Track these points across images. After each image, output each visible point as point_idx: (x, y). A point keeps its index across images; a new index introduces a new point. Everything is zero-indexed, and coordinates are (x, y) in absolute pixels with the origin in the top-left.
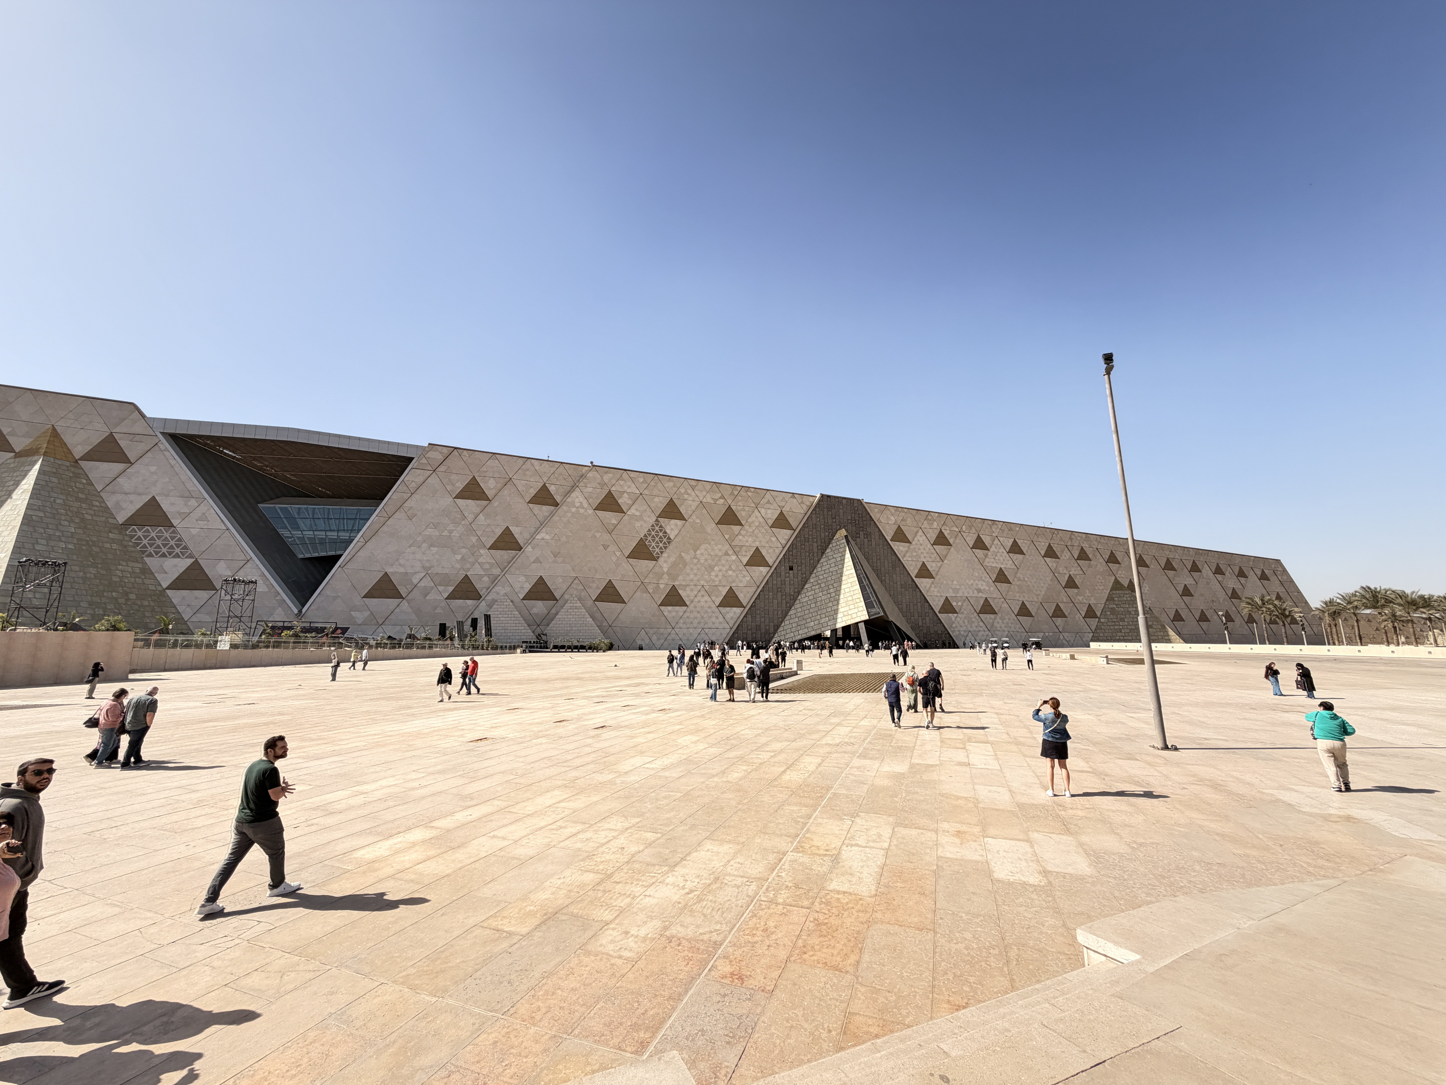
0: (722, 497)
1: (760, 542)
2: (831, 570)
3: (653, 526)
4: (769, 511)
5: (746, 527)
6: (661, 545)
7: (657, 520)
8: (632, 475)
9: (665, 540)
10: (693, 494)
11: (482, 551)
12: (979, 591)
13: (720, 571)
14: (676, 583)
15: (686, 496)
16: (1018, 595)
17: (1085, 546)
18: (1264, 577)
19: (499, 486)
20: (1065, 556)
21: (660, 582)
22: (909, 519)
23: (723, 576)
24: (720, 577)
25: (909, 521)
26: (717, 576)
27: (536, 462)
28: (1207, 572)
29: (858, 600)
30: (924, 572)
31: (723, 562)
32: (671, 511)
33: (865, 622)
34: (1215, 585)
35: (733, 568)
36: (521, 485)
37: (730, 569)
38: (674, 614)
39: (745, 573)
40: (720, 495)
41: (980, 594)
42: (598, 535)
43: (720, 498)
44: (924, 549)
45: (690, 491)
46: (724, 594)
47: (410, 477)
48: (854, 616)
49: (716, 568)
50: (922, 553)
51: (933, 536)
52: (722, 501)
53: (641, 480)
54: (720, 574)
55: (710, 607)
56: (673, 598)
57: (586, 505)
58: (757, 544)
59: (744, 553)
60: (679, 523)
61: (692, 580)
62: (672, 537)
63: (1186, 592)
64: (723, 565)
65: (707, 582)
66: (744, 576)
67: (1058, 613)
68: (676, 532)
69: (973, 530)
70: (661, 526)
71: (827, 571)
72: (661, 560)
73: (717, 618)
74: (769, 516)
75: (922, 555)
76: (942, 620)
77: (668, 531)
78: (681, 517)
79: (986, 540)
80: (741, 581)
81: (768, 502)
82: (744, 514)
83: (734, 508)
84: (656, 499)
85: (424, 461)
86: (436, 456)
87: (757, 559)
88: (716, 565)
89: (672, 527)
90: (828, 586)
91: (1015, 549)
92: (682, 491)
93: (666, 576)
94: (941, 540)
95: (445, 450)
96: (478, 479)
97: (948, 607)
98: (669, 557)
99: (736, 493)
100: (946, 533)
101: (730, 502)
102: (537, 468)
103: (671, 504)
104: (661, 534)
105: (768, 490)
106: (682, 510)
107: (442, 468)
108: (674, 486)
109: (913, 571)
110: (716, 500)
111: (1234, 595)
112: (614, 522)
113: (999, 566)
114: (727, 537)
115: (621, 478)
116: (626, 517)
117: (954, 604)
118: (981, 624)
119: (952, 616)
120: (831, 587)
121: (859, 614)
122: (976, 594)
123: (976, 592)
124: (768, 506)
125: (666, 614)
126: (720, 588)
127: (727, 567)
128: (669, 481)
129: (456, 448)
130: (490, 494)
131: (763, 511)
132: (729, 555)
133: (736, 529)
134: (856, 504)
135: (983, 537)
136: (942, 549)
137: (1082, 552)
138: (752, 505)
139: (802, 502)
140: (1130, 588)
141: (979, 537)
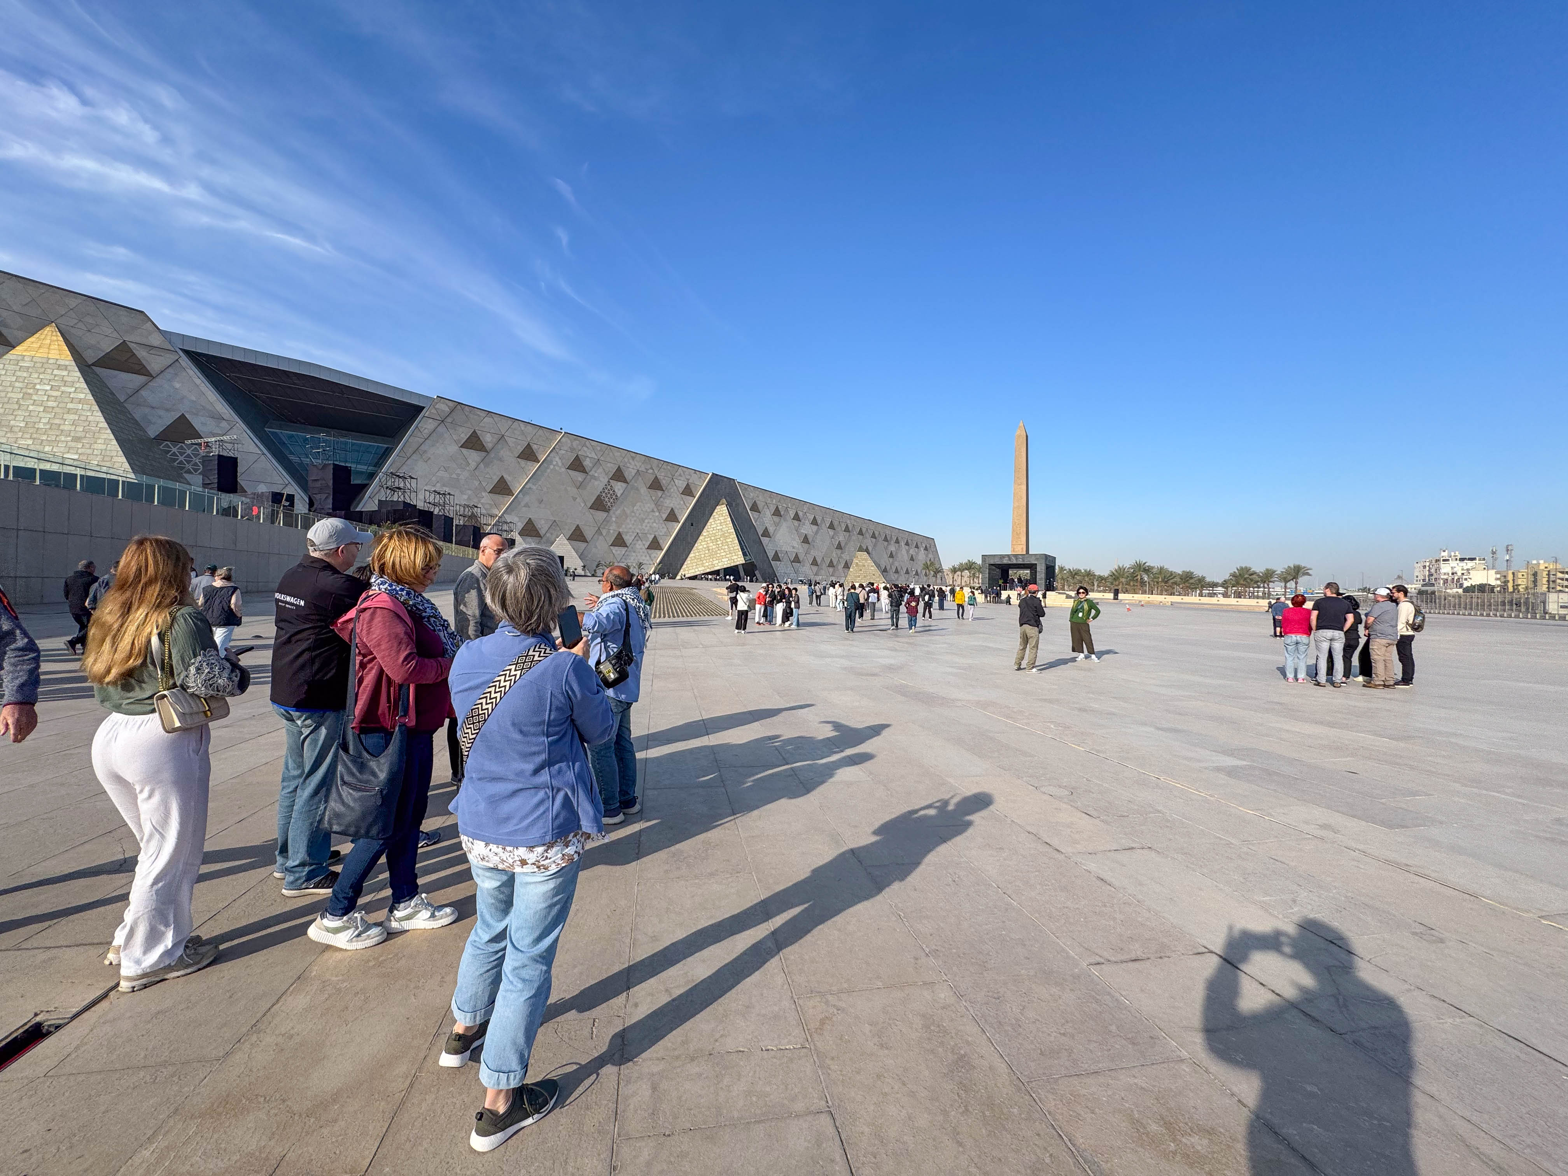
0: (652, 468)
1: (674, 504)
2: (718, 528)
3: (606, 485)
4: (680, 482)
5: (666, 492)
6: (611, 500)
7: (609, 482)
8: (593, 443)
9: (614, 497)
10: (633, 463)
11: (484, 494)
12: (794, 548)
13: (648, 523)
14: (621, 530)
15: (628, 465)
16: (812, 551)
17: (848, 522)
18: (926, 549)
19: (495, 440)
20: (838, 529)
21: (611, 528)
23: (651, 527)
24: (648, 528)
25: (760, 497)
26: (646, 527)
27: (522, 424)
28: (903, 544)
29: (737, 551)
30: (766, 533)
31: (651, 517)
32: (619, 475)
33: (743, 565)
34: (904, 552)
35: (657, 521)
36: (510, 441)
37: (655, 522)
38: (619, 552)
39: (664, 525)
40: (650, 466)
41: (794, 550)
42: (569, 489)
44: (767, 518)
45: (631, 461)
46: (651, 540)
47: (423, 425)
48: (736, 560)
49: (646, 521)
50: (766, 520)
51: (773, 509)
52: (651, 471)
53: (599, 448)
54: (648, 525)
55: (641, 549)
56: (619, 541)
57: (560, 464)
58: (671, 505)
59: (664, 512)
60: (624, 485)
61: (630, 528)
62: (619, 495)
63: (891, 556)
64: (651, 519)
65: (640, 530)
66: (663, 528)
67: (831, 565)
68: (621, 491)
70: (611, 486)
71: (715, 528)
72: (611, 512)
73: (646, 556)
74: (681, 486)
75: (766, 522)
76: (773, 565)
77: (616, 491)
78: (625, 481)
79: (800, 514)
80: (661, 531)
81: (680, 475)
82: (664, 482)
83: (659, 477)
84: (609, 465)
85: (433, 411)
86: (444, 408)
87: (672, 517)
88: (647, 519)
89: (619, 487)
90: (717, 539)
91: (814, 522)
92: (626, 460)
93: (614, 524)
94: (777, 513)
95: (450, 403)
96: (479, 433)
97: (776, 558)
98: (616, 510)
99: (660, 466)
100: (780, 507)
101: (657, 472)
102: (523, 428)
103: (619, 470)
104: (611, 492)
105: (680, 466)
106: (626, 474)
107: (449, 420)
108: (621, 456)
109: (760, 533)
110: (647, 470)
111: (912, 559)
112: (580, 479)
113: (805, 532)
114: (654, 498)
115: (585, 445)
116: (588, 477)
117: (780, 555)
118: (792, 569)
119: (778, 563)
121: (739, 559)
122: (791, 549)
124: (680, 477)
125: (614, 551)
126: (648, 535)
127: (653, 521)
128: (618, 452)
129: (459, 403)
130: (489, 446)
131: (676, 481)
132: (654, 512)
133: (660, 493)
134: (732, 483)
135: (799, 512)
136: (776, 519)
137: (847, 526)
138: (670, 476)
139: (700, 478)
140: (867, 551)
141: (797, 512)
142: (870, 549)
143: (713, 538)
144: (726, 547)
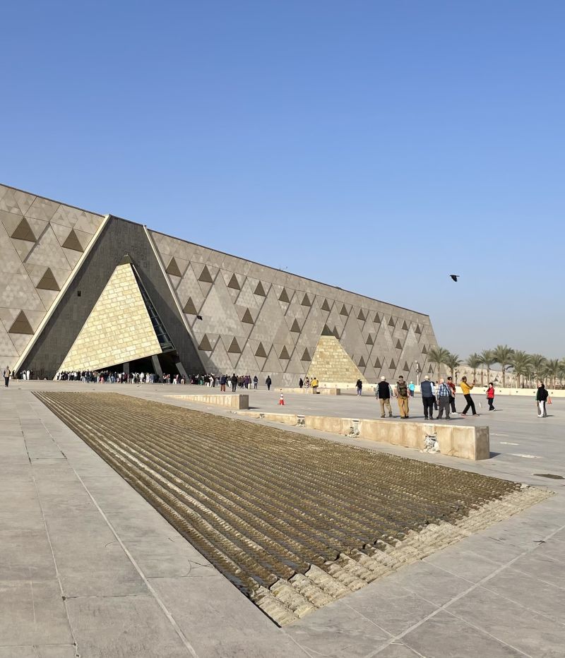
0: (17, 206)
1: (51, 261)
2: (119, 299)
4: (61, 228)
12: (230, 329)
13: (12, 291)
16: (257, 335)
17: (308, 291)
18: (418, 331)
20: (294, 300)
22: (181, 251)
23: (14, 297)
24: (11, 299)
25: (182, 253)
26: (8, 296)
28: (384, 323)
29: (150, 334)
30: (190, 308)
33: (159, 355)
34: (387, 336)
35: (25, 289)
37: (21, 289)
39: (35, 295)
40: (16, 203)
41: (230, 332)
43: (15, 207)
44: (191, 284)
46: (15, 318)
48: (148, 349)
49: (8, 288)
50: (189, 288)
51: (200, 270)
52: (15, 211)
54: (12, 295)
58: (48, 264)
59: (36, 273)
63: (370, 341)
64: (15, 285)
66: (34, 299)
69: (230, 269)
71: (114, 300)
73: (7, 344)
74: (61, 233)
75: (189, 291)
76: (200, 357)
79: (240, 279)
80: (31, 305)
81: (61, 218)
82: (37, 228)
83: (28, 220)
87: (48, 282)
88: (8, 284)
90: (117, 316)
91: (259, 291)
94: (205, 277)
97: (205, 344)
99: (30, 202)
100: (209, 268)
101: (24, 212)
105: (61, 204)
109: (181, 306)
110: (10, 209)
111: (399, 346)
113: (246, 305)
114: (20, 252)
117: (210, 341)
118: (228, 361)
119: (208, 353)
120: (120, 317)
121: (153, 347)
122: (227, 332)
123: (227, 330)
124: (60, 221)
127: (18, 287)
131: (55, 227)
132: (20, 274)
133: (30, 245)
134: (139, 230)
135: (237, 276)
136: (205, 285)
137: (306, 298)
138: (46, 219)
139: (92, 222)
140: (335, 333)
141: (234, 276)
142: (339, 331)
143: (111, 315)
144: (133, 329)
